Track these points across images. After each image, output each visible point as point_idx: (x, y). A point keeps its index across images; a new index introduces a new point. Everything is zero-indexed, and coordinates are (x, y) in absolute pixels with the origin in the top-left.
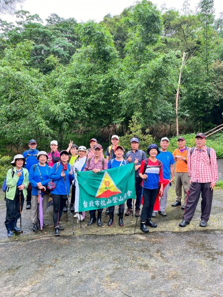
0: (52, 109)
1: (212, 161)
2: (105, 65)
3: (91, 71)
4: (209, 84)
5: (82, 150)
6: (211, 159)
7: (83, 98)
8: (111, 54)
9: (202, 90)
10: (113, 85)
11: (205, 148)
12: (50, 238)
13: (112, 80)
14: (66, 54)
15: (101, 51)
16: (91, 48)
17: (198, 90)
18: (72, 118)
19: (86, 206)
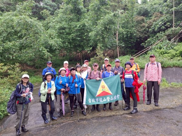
0: (50, 43)
2: (79, 17)
3: (71, 20)
4: (134, 28)
5: (85, 66)
6: (159, 68)
7: (67, 36)
8: (82, 11)
9: (130, 32)
10: (84, 28)
11: (155, 63)
12: (73, 121)
13: (84, 25)
14: (52, 9)
15: (76, 8)
17: (128, 32)
18: (61, 47)
19: (90, 102)
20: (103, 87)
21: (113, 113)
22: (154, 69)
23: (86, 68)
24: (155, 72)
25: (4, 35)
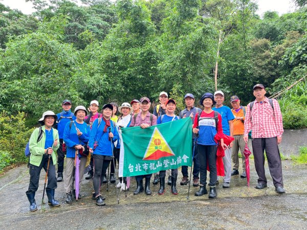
0: (86, 80)
1: (275, 112)
3: (128, 45)
4: (247, 61)
5: (126, 106)
6: (275, 110)
7: (120, 72)
8: (149, 28)
9: (241, 66)
10: (151, 58)
13: (150, 53)
14: (101, 32)
15: (138, 24)
16: (128, 23)
17: (236, 66)
18: (108, 91)
19: (131, 170)
20: (158, 143)
21: (175, 199)
22: (265, 112)
23: (128, 110)
24: (267, 119)
25: (13, 70)
